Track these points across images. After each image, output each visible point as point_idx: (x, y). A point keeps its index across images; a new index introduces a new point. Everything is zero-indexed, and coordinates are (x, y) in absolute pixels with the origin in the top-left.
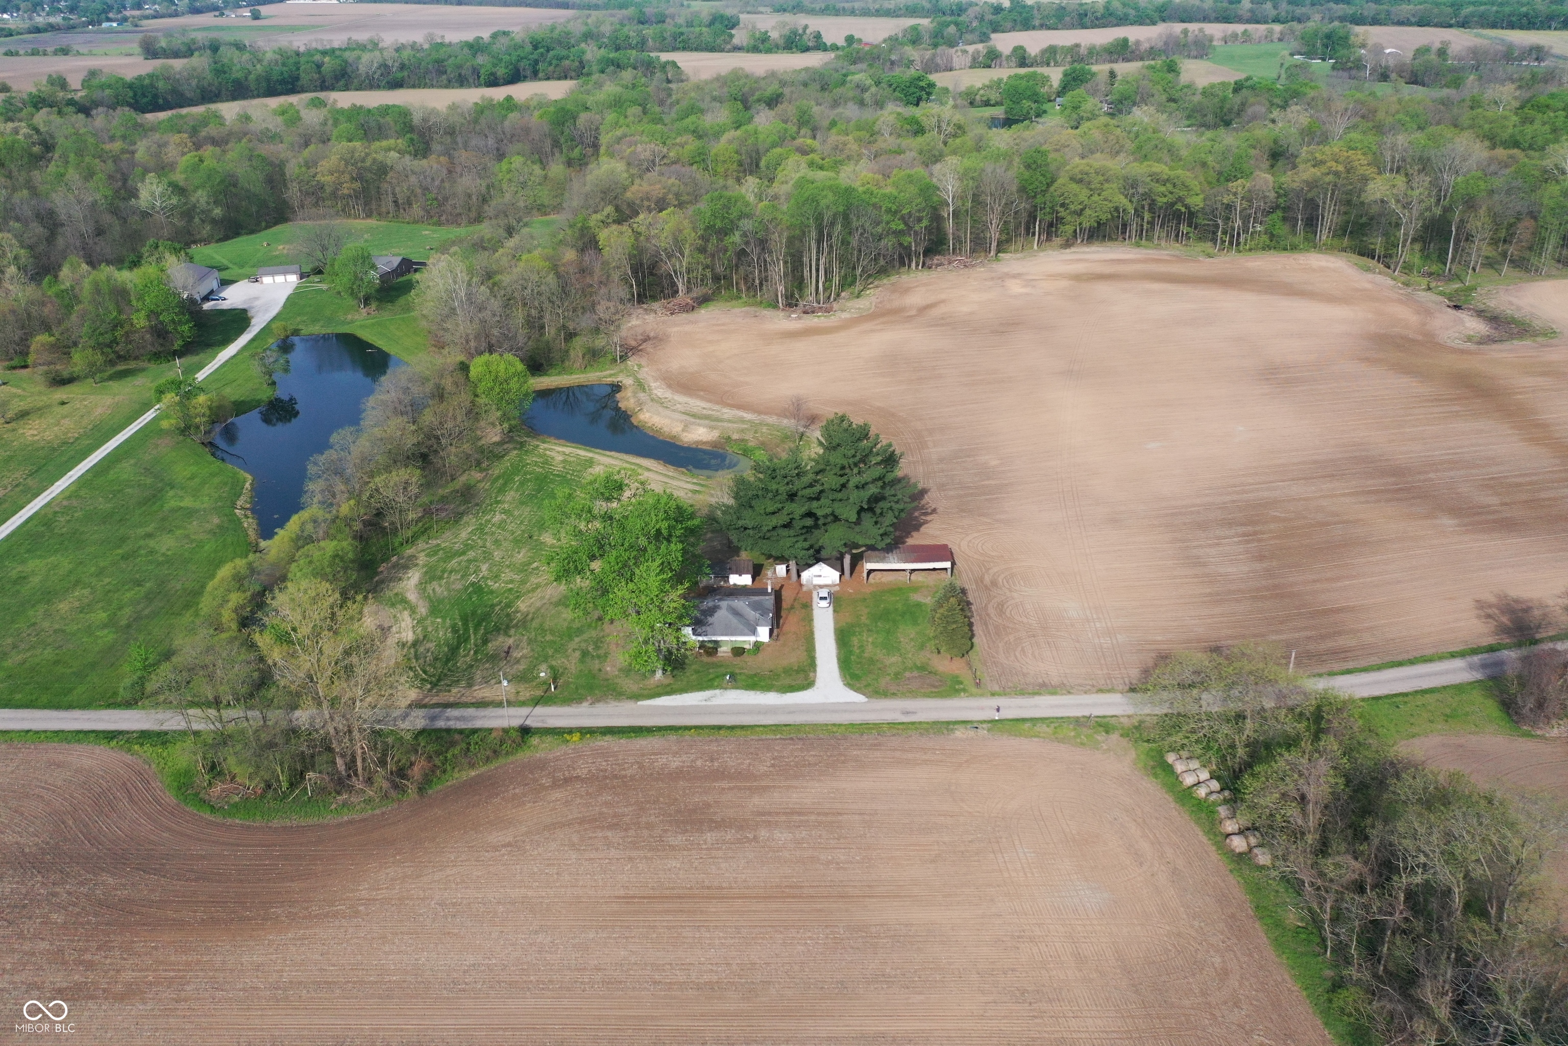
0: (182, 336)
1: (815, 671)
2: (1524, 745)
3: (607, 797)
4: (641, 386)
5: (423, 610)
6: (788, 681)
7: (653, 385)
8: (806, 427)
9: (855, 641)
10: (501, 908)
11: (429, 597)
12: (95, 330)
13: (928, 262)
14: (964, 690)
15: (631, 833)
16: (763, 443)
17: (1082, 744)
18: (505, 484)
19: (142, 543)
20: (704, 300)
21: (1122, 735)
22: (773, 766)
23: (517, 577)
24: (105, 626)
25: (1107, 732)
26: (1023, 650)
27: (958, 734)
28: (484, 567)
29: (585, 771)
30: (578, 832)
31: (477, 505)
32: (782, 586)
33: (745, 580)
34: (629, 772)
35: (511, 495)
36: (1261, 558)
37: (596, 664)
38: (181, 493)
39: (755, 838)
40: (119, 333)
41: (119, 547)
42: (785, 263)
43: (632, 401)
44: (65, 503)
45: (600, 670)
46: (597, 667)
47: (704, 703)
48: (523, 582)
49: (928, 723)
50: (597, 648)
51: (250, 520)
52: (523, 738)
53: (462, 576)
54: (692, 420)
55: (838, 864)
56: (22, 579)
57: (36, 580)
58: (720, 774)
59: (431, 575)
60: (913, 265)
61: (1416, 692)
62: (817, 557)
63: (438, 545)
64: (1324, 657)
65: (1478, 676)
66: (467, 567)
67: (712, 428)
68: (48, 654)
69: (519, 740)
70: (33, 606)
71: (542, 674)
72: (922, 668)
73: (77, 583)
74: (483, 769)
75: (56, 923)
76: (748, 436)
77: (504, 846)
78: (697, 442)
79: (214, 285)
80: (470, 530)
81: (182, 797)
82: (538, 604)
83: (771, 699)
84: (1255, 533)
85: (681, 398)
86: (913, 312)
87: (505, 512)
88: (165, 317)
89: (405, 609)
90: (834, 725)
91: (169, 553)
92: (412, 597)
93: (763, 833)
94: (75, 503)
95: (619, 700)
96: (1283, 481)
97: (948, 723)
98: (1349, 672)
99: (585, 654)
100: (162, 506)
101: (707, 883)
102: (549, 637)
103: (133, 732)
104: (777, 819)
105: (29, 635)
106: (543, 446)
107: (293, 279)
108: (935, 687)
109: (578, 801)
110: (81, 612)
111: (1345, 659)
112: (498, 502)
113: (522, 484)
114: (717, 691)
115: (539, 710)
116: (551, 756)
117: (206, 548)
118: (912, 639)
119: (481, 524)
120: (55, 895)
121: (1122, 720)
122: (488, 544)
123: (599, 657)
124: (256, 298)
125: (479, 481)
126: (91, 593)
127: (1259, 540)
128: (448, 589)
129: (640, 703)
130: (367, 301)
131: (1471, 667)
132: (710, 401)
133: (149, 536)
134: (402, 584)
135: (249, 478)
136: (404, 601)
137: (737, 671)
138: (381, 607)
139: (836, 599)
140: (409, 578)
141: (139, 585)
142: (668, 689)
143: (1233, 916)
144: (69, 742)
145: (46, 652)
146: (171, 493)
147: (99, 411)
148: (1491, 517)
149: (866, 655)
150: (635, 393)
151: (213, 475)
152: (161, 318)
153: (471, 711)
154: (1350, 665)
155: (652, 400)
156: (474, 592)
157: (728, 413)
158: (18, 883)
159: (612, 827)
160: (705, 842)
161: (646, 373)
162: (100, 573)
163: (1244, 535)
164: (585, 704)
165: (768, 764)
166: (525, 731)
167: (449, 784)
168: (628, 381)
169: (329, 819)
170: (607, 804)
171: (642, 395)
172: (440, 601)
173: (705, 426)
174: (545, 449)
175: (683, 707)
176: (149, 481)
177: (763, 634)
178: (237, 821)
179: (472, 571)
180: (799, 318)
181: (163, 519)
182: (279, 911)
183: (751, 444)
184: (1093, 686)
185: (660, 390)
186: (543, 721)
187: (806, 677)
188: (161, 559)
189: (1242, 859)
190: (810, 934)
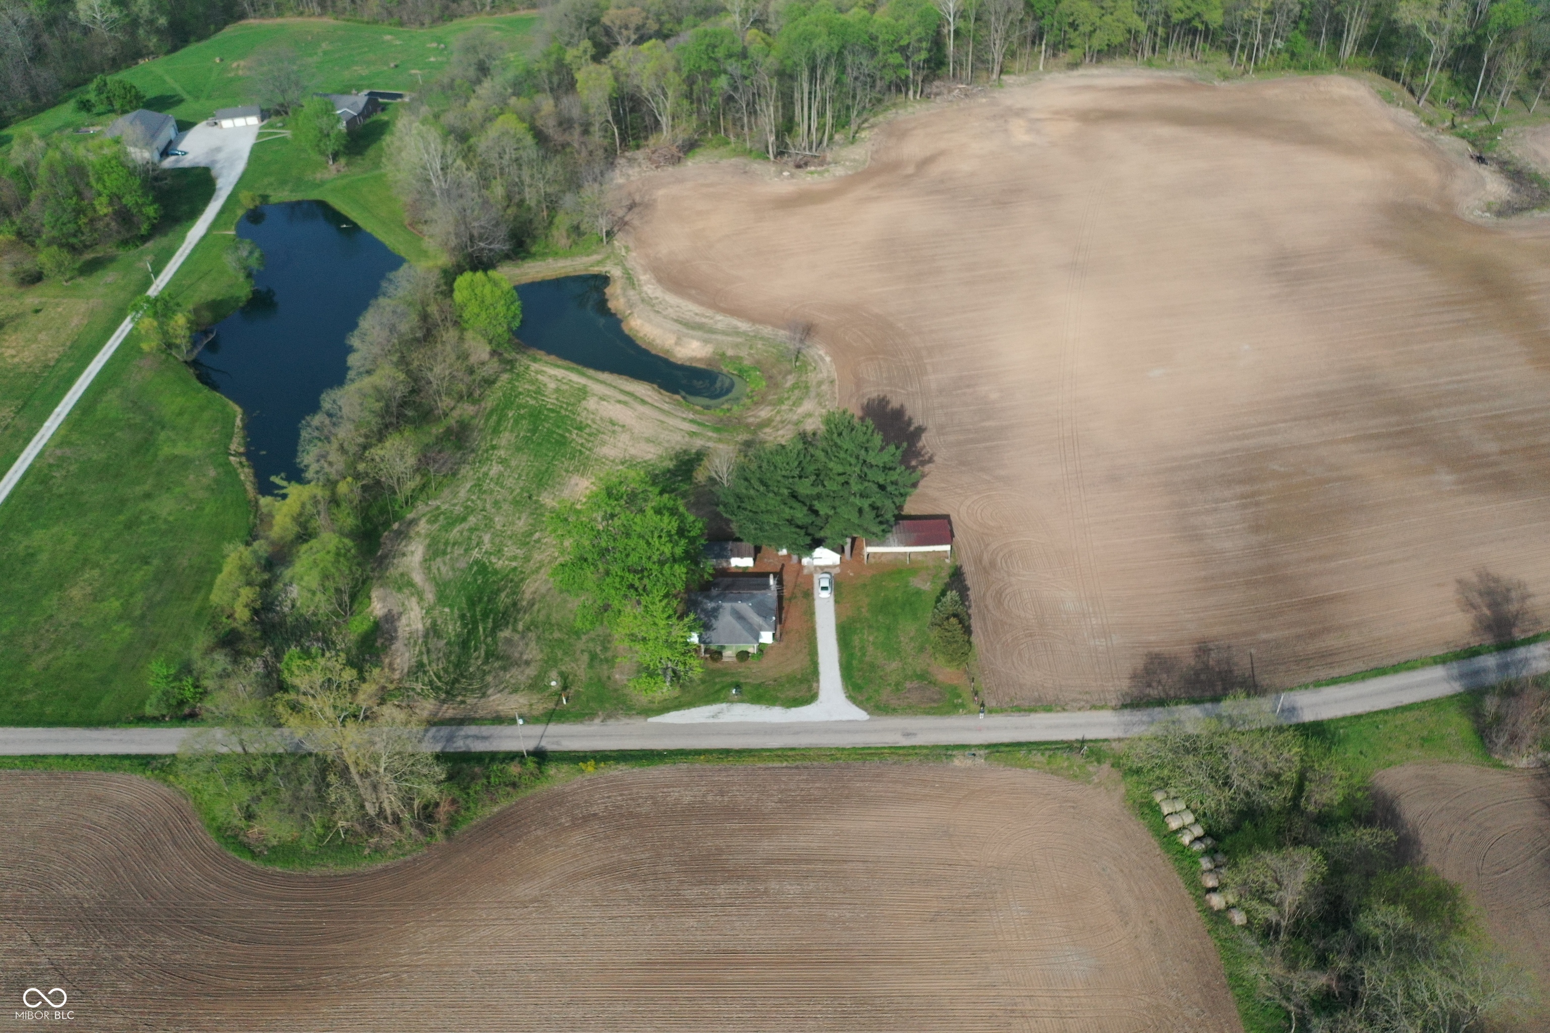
0: (148, 218)
1: (818, 681)
2: (1494, 777)
3: (624, 841)
4: (630, 280)
5: (430, 597)
6: (791, 693)
7: (644, 278)
8: (802, 341)
9: (856, 641)
10: (533, 977)
11: (435, 578)
12: (57, 220)
13: (927, 90)
14: (963, 706)
15: (650, 884)
16: (758, 362)
17: (1076, 777)
18: (499, 422)
19: (142, 506)
20: (690, 147)
21: (1113, 766)
22: (780, 801)
23: (520, 552)
24: (120, 618)
25: (1099, 761)
26: (1020, 654)
27: (957, 762)
28: (487, 538)
29: (602, 807)
30: (599, 884)
31: (473, 451)
32: (783, 565)
33: (747, 562)
34: (643, 810)
35: (506, 438)
36: (1256, 529)
37: (604, 670)
38: (172, 434)
39: (766, 892)
40: (83, 220)
41: (120, 512)
42: (776, 108)
43: (622, 300)
44: (58, 452)
45: (609, 678)
46: (606, 673)
47: (711, 721)
48: (527, 559)
49: (926, 747)
50: (605, 649)
51: (246, 470)
52: (539, 769)
53: (466, 550)
54: (685, 331)
55: (844, 923)
56: (30, 556)
57: (44, 557)
58: (731, 812)
59: (435, 550)
60: (911, 93)
61: (1397, 708)
62: (818, 543)
63: (438, 508)
64: (1311, 663)
65: (1457, 687)
66: (470, 538)
67: (706, 341)
68: (69, 656)
69: (536, 772)
70: (46, 593)
71: (553, 683)
72: (923, 676)
73: (86, 561)
74: (504, 804)
75: (125, 993)
76: (743, 353)
77: (532, 901)
78: (692, 359)
79: (170, 132)
80: (468, 486)
81: (222, 840)
82: (543, 590)
83: (775, 715)
84: (1253, 494)
85: (672, 299)
86: (910, 170)
87: (502, 461)
88: (129, 200)
89: (412, 594)
90: (837, 749)
91: (171, 518)
92: (418, 578)
93: (774, 885)
94: (68, 451)
95: (630, 716)
96: (1285, 421)
97: (947, 747)
98: (1334, 681)
99: (593, 657)
100: (156, 455)
101: (723, 946)
102: (557, 635)
103: (166, 756)
104: (786, 868)
105: (48, 631)
106: (534, 366)
107: (253, 121)
108: (934, 701)
109: (598, 845)
110: (95, 600)
111: (1331, 665)
112: (494, 447)
113: (516, 422)
114: (724, 705)
115: (554, 729)
116: (567, 789)
117: (207, 510)
118: (912, 639)
119: (479, 479)
120: (119, 959)
121: (1114, 745)
122: (488, 506)
123: (607, 660)
124: (218, 150)
125: (472, 417)
126: (102, 575)
127: (1257, 504)
128: (453, 569)
129: (650, 720)
130: (335, 156)
131: (1451, 678)
132: (702, 304)
133: (148, 496)
134: (406, 560)
135: (238, 410)
136: (410, 584)
137: (742, 680)
138: (388, 591)
139: (838, 586)
140: (412, 552)
141: (147, 563)
142: (676, 702)
143: (1207, 985)
144: (105, 770)
145: (68, 653)
146: (163, 435)
147: (75, 321)
148: (1489, 471)
149: (867, 659)
150: (624, 290)
151: (202, 408)
152: (124, 201)
153: (485, 730)
154: (1336, 672)
155: (643, 300)
156: (479, 572)
157: (722, 321)
158: (82, 945)
159: (631, 877)
160: (719, 894)
161: (635, 260)
162: (106, 549)
163: (1243, 496)
164: (597, 721)
165: (776, 799)
166: (541, 756)
167: (474, 823)
168: (615, 272)
169: (364, 867)
170: (624, 848)
171: (631, 293)
172: (446, 584)
173: (698, 339)
174: (537, 372)
175: (692, 726)
176: (138, 419)
177: (767, 637)
178: (278, 870)
179: (474, 543)
180: (792, 176)
181: (159, 473)
182: (329, 978)
183: (747, 363)
184: (1087, 702)
185: (651, 288)
186: (558, 743)
187: (810, 688)
188: (163, 527)
189: (1218, 917)
190: (819, 1007)
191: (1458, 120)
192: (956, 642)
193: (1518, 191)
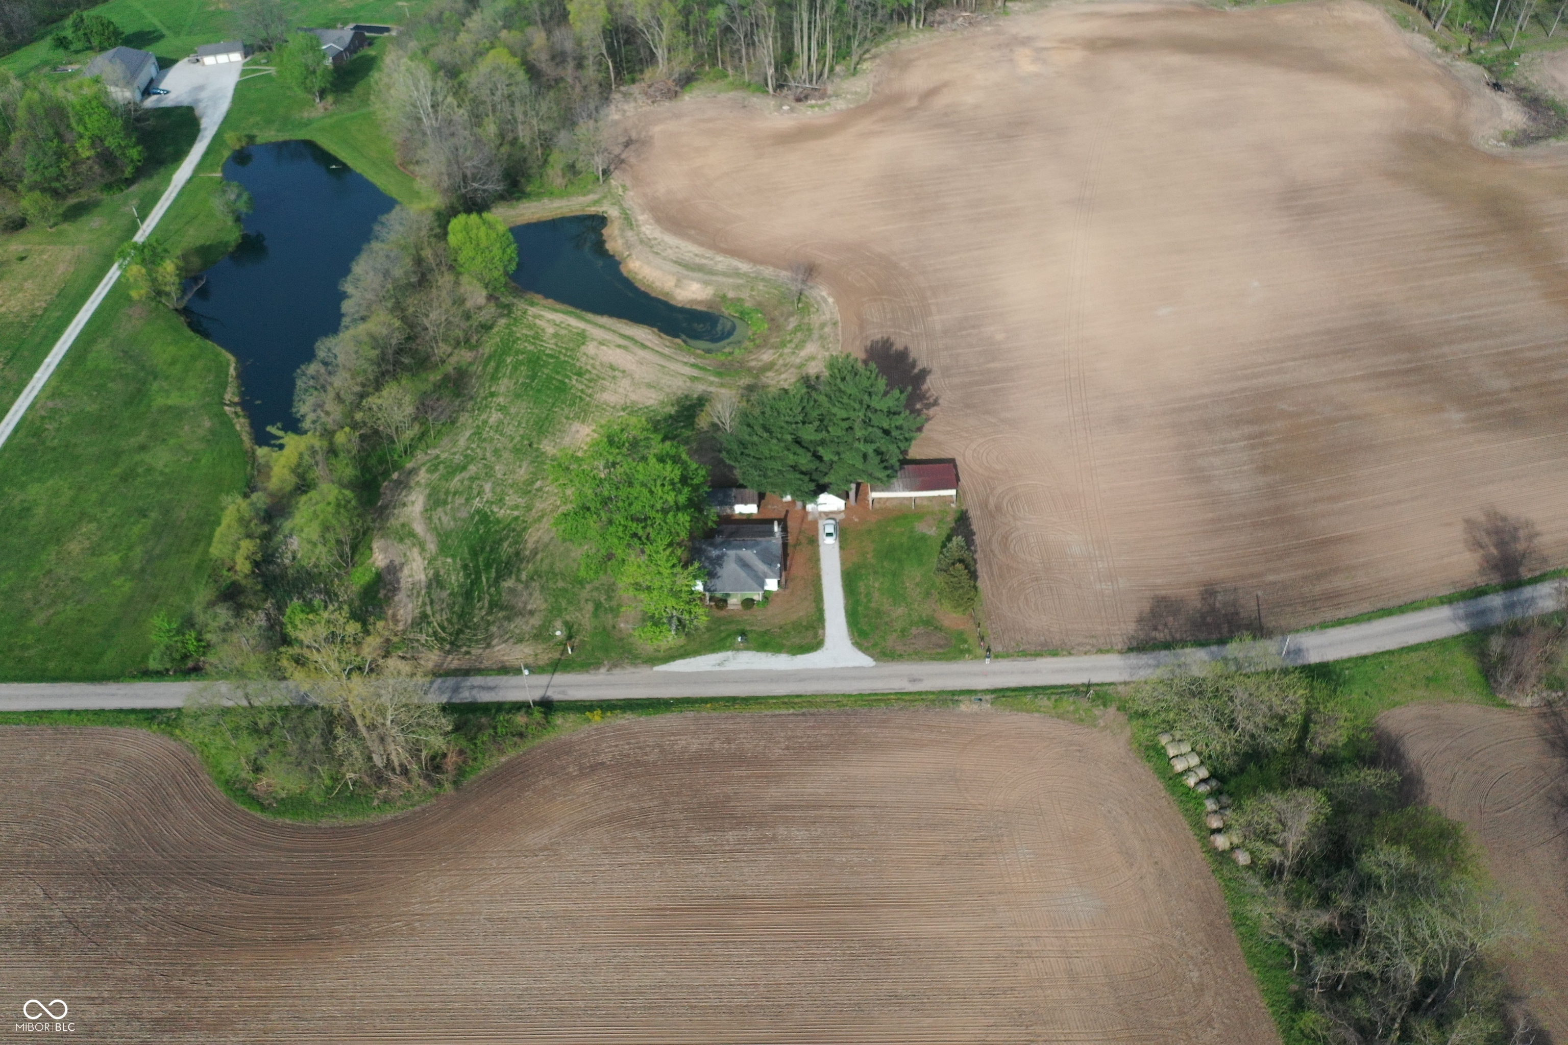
0: (132, 161)
1: (823, 628)
2: (1497, 716)
3: (631, 789)
4: (628, 220)
5: (432, 547)
6: (797, 641)
7: (641, 218)
8: (804, 282)
9: (862, 587)
10: (544, 924)
11: (436, 528)
12: (38, 165)
13: (930, 18)
14: (969, 651)
15: (659, 832)
16: (760, 304)
17: (1082, 720)
18: (497, 369)
19: (137, 458)
20: (687, 80)
21: (1118, 709)
22: (787, 748)
23: (521, 501)
24: (120, 572)
25: (1105, 705)
26: (1026, 599)
27: (963, 707)
28: (488, 487)
29: (609, 756)
30: (608, 832)
31: (471, 398)
32: (787, 512)
33: (751, 509)
34: (651, 758)
35: (504, 385)
36: (1265, 469)
37: (609, 620)
38: (165, 385)
39: (774, 838)
40: (65, 164)
41: (115, 465)
42: (775, 38)
43: (620, 242)
44: (50, 404)
45: (614, 627)
46: (611, 622)
47: (717, 668)
48: (529, 508)
49: (932, 693)
50: (609, 598)
51: (242, 420)
52: (546, 718)
53: (467, 500)
54: (685, 272)
55: (852, 867)
56: (26, 511)
57: (40, 511)
58: (739, 759)
59: (436, 501)
60: (913, 22)
61: (1403, 649)
62: (822, 488)
63: (437, 457)
64: (1318, 604)
65: (1462, 627)
66: (470, 488)
67: (706, 283)
68: (69, 611)
69: (543, 721)
70: (44, 548)
71: (558, 633)
72: (928, 622)
73: (83, 515)
74: (512, 754)
75: (139, 944)
76: (745, 294)
77: (541, 850)
78: (693, 301)
79: (151, 70)
80: (468, 434)
81: (232, 794)
82: (546, 539)
83: (781, 662)
84: (1262, 434)
85: (670, 240)
86: (914, 102)
87: (501, 409)
88: (111, 142)
89: (414, 545)
90: (844, 695)
91: (167, 470)
92: (419, 528)
93: (782, 831)
94: (59, 403)
95: (635, 665)
96: (1295, 359)
97: (953, 693)
98: (1340, 623)
99: (598, 606)
100: (150, 406)
101: (731, 892)
102: (560, 584)
103: (171, 710)
104: (793, 814)
105: (47, 586)
106: (532, 311)
107: (236, 57)
108: (941, 647)
109: (606, 793)
110: (93, 554)
111: (1337, 606)
112: (492, 395)
113: (515, 368)
114: (730, 653)
115: (560, 678)
116: (575, 738)
117: (203, 461)
118: (917, 584)
119: (478, 427)
120: (133, 911)
121: (1120, 688)
122: (488, 455)
123: (611, 609)
124: (201, 88)
125: (471, 364)
126: (99, 529)
127: (1265, 445)
128: (455, 519)
129: (656, 668)
130: (322, 94)
131: (1455, 619)
132: (701, 244)
133: (143, 448)
134: (407, 510)
135: (232, 359)
136: (412, 534)
137: (748, 628)
138: (389, 542)
139: (843, 532)
140: (413, 503)
141: (145, 516)
142: (682, 651)
143: (1211, 924)
144: (111, 725)
145: (68, 608)
146: (155, 386)
147: (61, 268)
148: (1499, 408)
149: (873, 605)
150: (622, 230)
151: (194, 358)
152: (107, 144)
153: (491, 680)
154: (1341, 614)
155: (641, 241)
156: (481, 522)
157: (722, 262)
158: (95, 898)
159: (640, 825)
160: (727, 841)
161: (632, 200)
162: (102, 502)
163: (1251, 437)
164: (603, 670)
165: (783, 746)
166: (547, 706)
167: (482, 773)
168: (613, 212)
169: (373, 818)
170: (632, 796)
171: (629, 234)
172: (448, 534)
173: (698, 281)
174: (535, 317)
175: (698, 674)
176: (130, 369)
177: (772, 585)
178: (288, 821)
179: (475, 492)
180: (792, 110)
181: (154, 425)
182: (341, 928)
183: (748, 305)
184: (1093, 646)
185: (649, 229)
186: (564, 693)
187: (816, 635)
188: (160, 479)
189: (1223, 857)
190: (828, 950)
191: (1474, 45)
192: (962, 587)
193: (1534, 120)
